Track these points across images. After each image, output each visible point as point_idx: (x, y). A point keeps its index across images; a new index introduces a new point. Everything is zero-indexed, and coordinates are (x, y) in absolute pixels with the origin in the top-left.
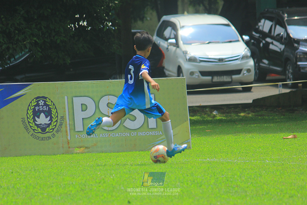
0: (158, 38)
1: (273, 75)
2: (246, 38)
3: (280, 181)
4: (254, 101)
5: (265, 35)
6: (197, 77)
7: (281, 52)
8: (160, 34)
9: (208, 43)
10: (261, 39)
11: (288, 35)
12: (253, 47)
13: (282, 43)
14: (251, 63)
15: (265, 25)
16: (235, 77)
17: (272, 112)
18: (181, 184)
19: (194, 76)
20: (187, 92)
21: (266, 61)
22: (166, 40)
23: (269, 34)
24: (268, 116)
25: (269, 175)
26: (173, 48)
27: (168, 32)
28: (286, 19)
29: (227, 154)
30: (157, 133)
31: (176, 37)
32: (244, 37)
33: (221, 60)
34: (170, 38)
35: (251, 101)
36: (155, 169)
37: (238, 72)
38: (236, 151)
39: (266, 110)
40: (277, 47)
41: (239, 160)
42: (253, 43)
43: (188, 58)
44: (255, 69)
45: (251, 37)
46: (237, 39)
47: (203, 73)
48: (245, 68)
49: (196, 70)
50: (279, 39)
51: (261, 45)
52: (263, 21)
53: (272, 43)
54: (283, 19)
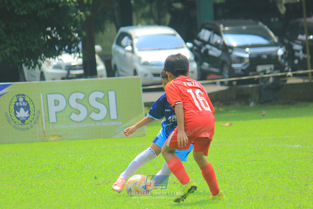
0: (117, 46)
1: (213, 75)
2: (189, 45)
3: (219, 158)
5: (205, 43)
6: (150, 78)
7: (219, 57)
8: (119, 43)
10: (202, 46)
11: (224, 42)
12: (196, 53)
13: (219, 49)
14: (195, 65)
15: (205, 34)
19: (147, 77)
20: (143, 89)
21: (206, 64)
22: (124, 47)
23: (208, 42)
26: (129, 55)
27: (125, 41)
28: (222, 29)
30: (118, 123)
31: (132, 45)
34: (127, 46)
36: (117, 152)
40: (215, 52)
42: (196, 50)
43: (142, 62)
44: (198, 71)
45: (194, 44)
46: (182, 46)
47: (155, 75)
50: (217, 46)
51: (202, 51)
52: (203, 30)
53: (211, 49)
54: (219, 29)
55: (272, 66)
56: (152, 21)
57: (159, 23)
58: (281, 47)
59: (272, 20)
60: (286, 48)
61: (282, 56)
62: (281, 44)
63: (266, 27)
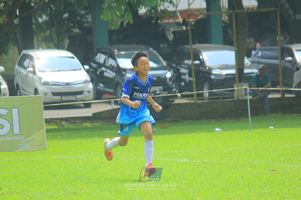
0: (19, 67)
1: (107, 95)
2: (87, 67)
3: (115, 171)
4: (93, 114)
5: (100, 65)
6: (49, 97)
7: (113, 78)
8: (21, 64)
9: (58, 71)
10: (98, 69)
11: (118, 65)
12: (92, 74)
13: (113, 71)
14: (91, 86)
15: (101, 58)
16: (78, 96)
17: (107, 122)
18: (40, 175)
19: (47, 96)
20: (44, 106)
21: (101, 85)
22: (26, 68)
23: (103, 65)
24: (104, 125)
25: (106, 167)
26: (31, 75)
27: (26, 63)
28: (116, 53)
29: (74, 153)
30: (20, 138)
31: (33, 67)
32: (85, 66)
33: (68, 84)
34: (28, 67)
35: (91, 115)
36: (20, 164)
37: (81, 93)
38: (80, 150)
39: (102, 121)
40: (110, 74)
41: (83, 157)
42: (92, 72)
43: (42, 82)
44: (94, 90)
45: (91, 67)
46: (80, 68)
47: (54, 94)
48: (86, 90)
49: (49, 91)
50: (111, 68)
51: (98, 72)
52: (99, 55)
53: (106, 71)
54: (114, 53)
55: (161, 88)
56: (52, 45)
57: (59, 47)
58: (170, 71)
59: (162, 46)
60: (174, 72)
61: (170, 79)
62: (169, 67)
63: (155, 52)
